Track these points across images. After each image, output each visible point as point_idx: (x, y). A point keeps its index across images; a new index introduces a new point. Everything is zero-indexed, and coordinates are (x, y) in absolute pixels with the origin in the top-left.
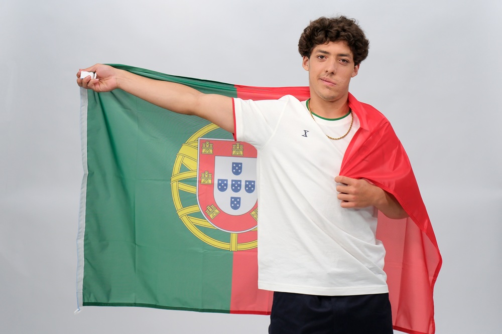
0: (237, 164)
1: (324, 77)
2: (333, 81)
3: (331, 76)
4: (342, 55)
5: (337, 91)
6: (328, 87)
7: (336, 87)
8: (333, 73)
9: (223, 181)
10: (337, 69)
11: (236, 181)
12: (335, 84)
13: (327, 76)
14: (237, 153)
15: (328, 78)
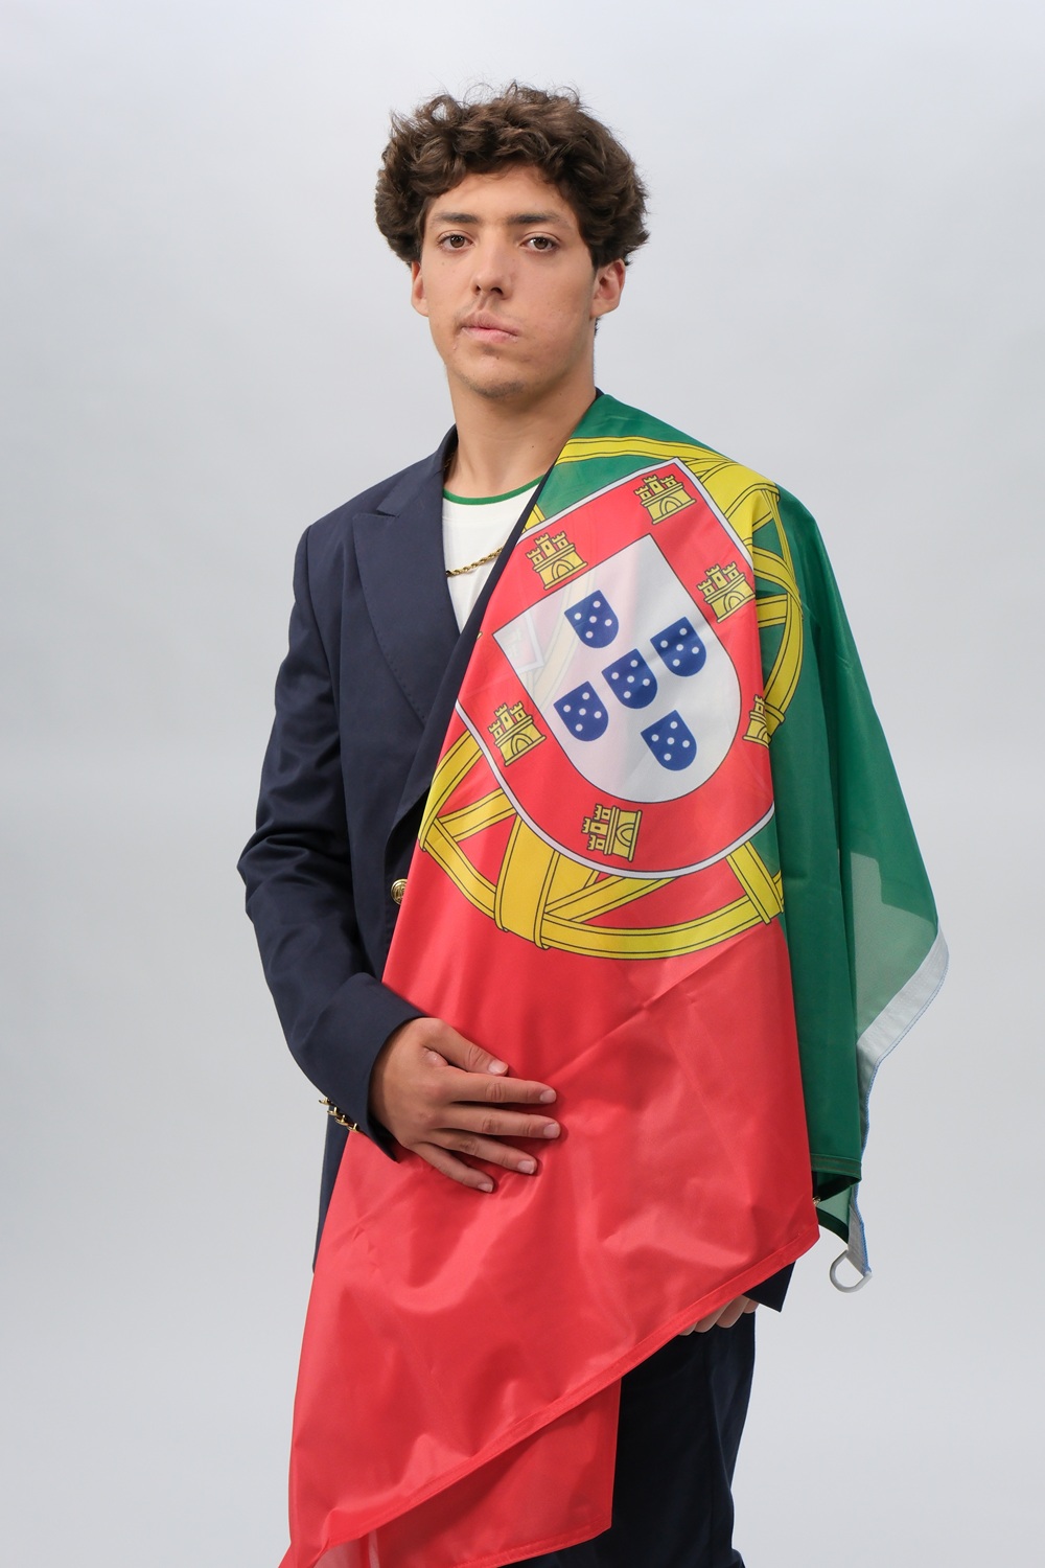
0: (586, 607)
1: (469, 313)
2: (505, 322)
3: (494, 305)
4: (528, 220)
5: (525, 360)
6: (488, 350)
7: (519, 345)
8: (497, 292)
9: (574, 698)
10: (513, 277)
11: (622, 666)
12: (513, 333)
13: (481, 307)
14: (562, 571)
15: (486, 313)
